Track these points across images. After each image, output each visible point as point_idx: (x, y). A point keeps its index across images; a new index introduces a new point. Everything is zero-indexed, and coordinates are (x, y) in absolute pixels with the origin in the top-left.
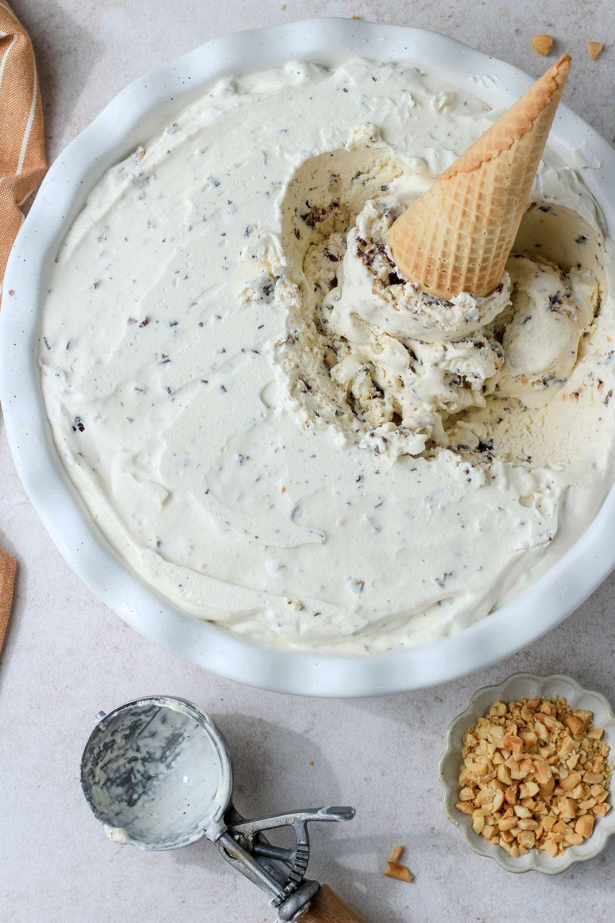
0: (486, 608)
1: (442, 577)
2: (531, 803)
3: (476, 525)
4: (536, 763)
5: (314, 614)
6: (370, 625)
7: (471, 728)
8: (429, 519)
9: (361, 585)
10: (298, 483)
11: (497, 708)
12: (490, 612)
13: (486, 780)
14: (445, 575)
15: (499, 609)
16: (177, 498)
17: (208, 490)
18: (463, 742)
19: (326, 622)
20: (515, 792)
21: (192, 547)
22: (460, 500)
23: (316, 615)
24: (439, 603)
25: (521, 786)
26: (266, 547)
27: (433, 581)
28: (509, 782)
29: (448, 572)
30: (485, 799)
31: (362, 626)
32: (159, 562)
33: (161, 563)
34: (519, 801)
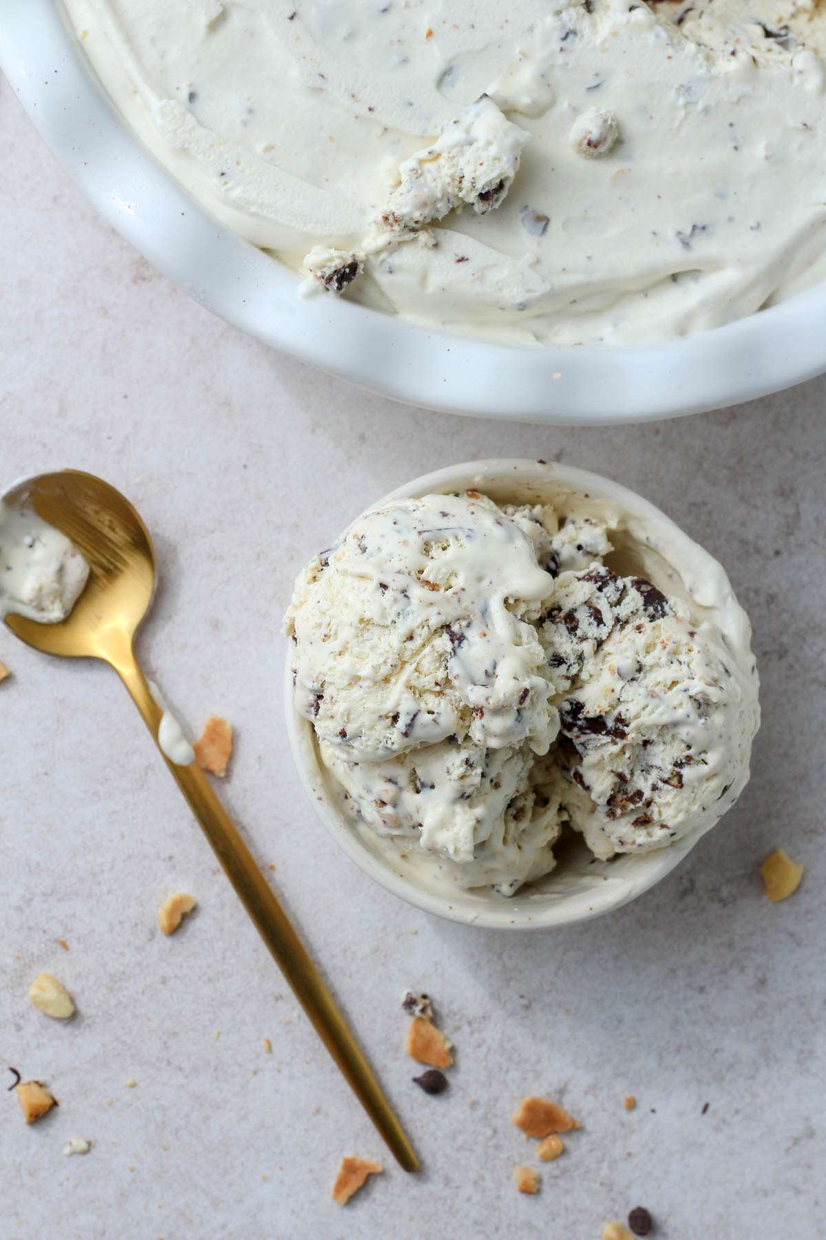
0: (758, 297)
1: (688, 230)
3: (760, 150)
5: (457, 258)
6: (552, 295)
8: (680, 125)
9: (544, 223)
10: (456, 26)
12: (764, 306)
14: (694, 227)
15: (777, 303)
16: (236, 21)
17: (295, 14)
19: (476, 276)
21: (250, 111)
22: (738, 101)
23: (459, 261)
24: (674, 278)
26: (386, 129)
27: (671, 233)
29: (699, 224)
31: (537, 294)
32: (190, 126)
33: (193, 128)
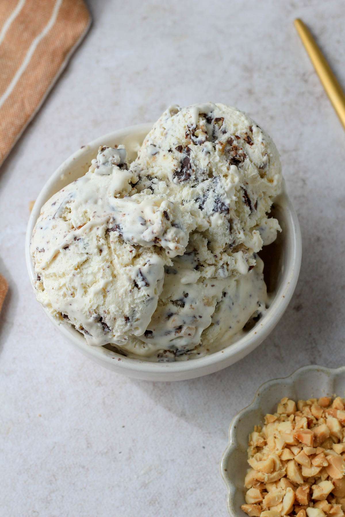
2: (324, 505)
4: (329, 458)
7: (257, 427)
11: (285, 405)
13: (274, 478)
18: (248, 440)
20: (308, 491)
25: (314, 487)
28: (300, 481)
30: (274, 499)
34: (313, 502)
